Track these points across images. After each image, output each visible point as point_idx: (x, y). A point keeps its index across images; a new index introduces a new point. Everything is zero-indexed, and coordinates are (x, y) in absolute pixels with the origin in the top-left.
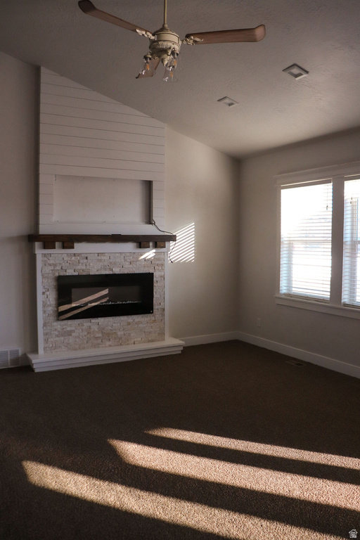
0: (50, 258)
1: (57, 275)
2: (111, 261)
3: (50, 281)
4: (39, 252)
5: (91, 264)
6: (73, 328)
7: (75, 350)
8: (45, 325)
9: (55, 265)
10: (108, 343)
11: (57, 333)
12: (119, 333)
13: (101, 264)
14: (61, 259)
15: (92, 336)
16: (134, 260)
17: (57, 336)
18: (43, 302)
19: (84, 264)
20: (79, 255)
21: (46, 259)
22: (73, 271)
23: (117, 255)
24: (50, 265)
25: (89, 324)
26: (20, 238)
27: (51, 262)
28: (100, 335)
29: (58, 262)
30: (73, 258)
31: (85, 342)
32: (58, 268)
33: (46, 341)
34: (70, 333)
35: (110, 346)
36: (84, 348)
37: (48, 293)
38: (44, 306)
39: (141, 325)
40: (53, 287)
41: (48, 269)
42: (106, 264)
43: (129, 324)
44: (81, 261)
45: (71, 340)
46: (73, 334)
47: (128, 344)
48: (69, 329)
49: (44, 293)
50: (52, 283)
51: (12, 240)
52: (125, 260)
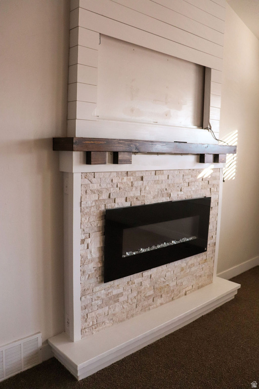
0: (94, 180)
1: (103, 208)
2: (170, 181)
3: (92, 219)
4: (78, 169)
5: (147, 188)
6: (121, 290)
7: (122, 321)
8: (84, 293)
9: (100, 192)
10: (159, 301)
11: (99, 302)
12: (172, 284)
13: (159, 187)
14: (109, 181)
15: (143, 295)
16: (193, 179)
17: (100, 307)
18: (82, 257)
19: (139, 189)
20: (133, 173)
21: (87, 181)
22: (124, 199)
23: (172, 171)
24: (93, 192)
25: (140, 280)
26: (40, 143)
27: (95, 186)
28: (152, 292)
29: (104, 186)
30: (125, 178)
31: (134, 305)
32: (105, 196)
33: (85, 318)
34: (116, 299)
35: (161, 304)
36: (132, 316)
37: (89, 241)
38: (83, 264)
39: (193, 269)
40: (96, 229)
41: (90, 199)
42: (163, 186)
43: (182, 269)
44: (135, 184)
45: (118, 308)
46: (121, 299)
47: (179, 297)
48: (115, 292)
49: (83, 241)
50: (95, 223)
51: (25, 145)
52: (184, 180)
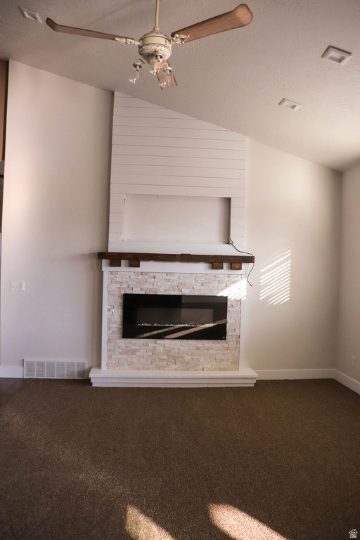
0: (117, 276)
1: (123, 293)
2: (181, 281)
3: (116, 298)
4: (106, 269)
5: (159, 284)
6: (137, 348)
7: (138, 369)
8: (109, 341)
9: (121, 283)
10: (174, 366)
11: (121, 351)
12: (187, 358)
13: (170, 284)
14: (128, 277)
15: (157, 357)
16: (207, 281)
17: (121, 354)
18: (108, 319)
19: (151, 283)
20: (146, 274)
21: (112, 276)
22: (139, 289)
23: (188, 275)
24: (116, 282)
25: (154, 345)
26: (92, 255)
27: (118, 280)
28: (165, 357)
29: (125, 280)
30: (140, 277)
31: (150, 363)
32: (125, 285)
33: (110, 357)
34: (133, 352)
35: (176, 370)
36: (148, 369)
37: (113, 310)
38: (109, 323)
39: (212, 352)
40: (119, 304)
41: (114, 287)
42: (174, 284)
43: (198, 349)
44: (148, 280)
45: (135, 359)
46: (137, 353)
47: (196, 370)
48: (133, 347)
49: (109, 310)
50: (118, 301)
51: (83, 256)
52: (196, 281)
